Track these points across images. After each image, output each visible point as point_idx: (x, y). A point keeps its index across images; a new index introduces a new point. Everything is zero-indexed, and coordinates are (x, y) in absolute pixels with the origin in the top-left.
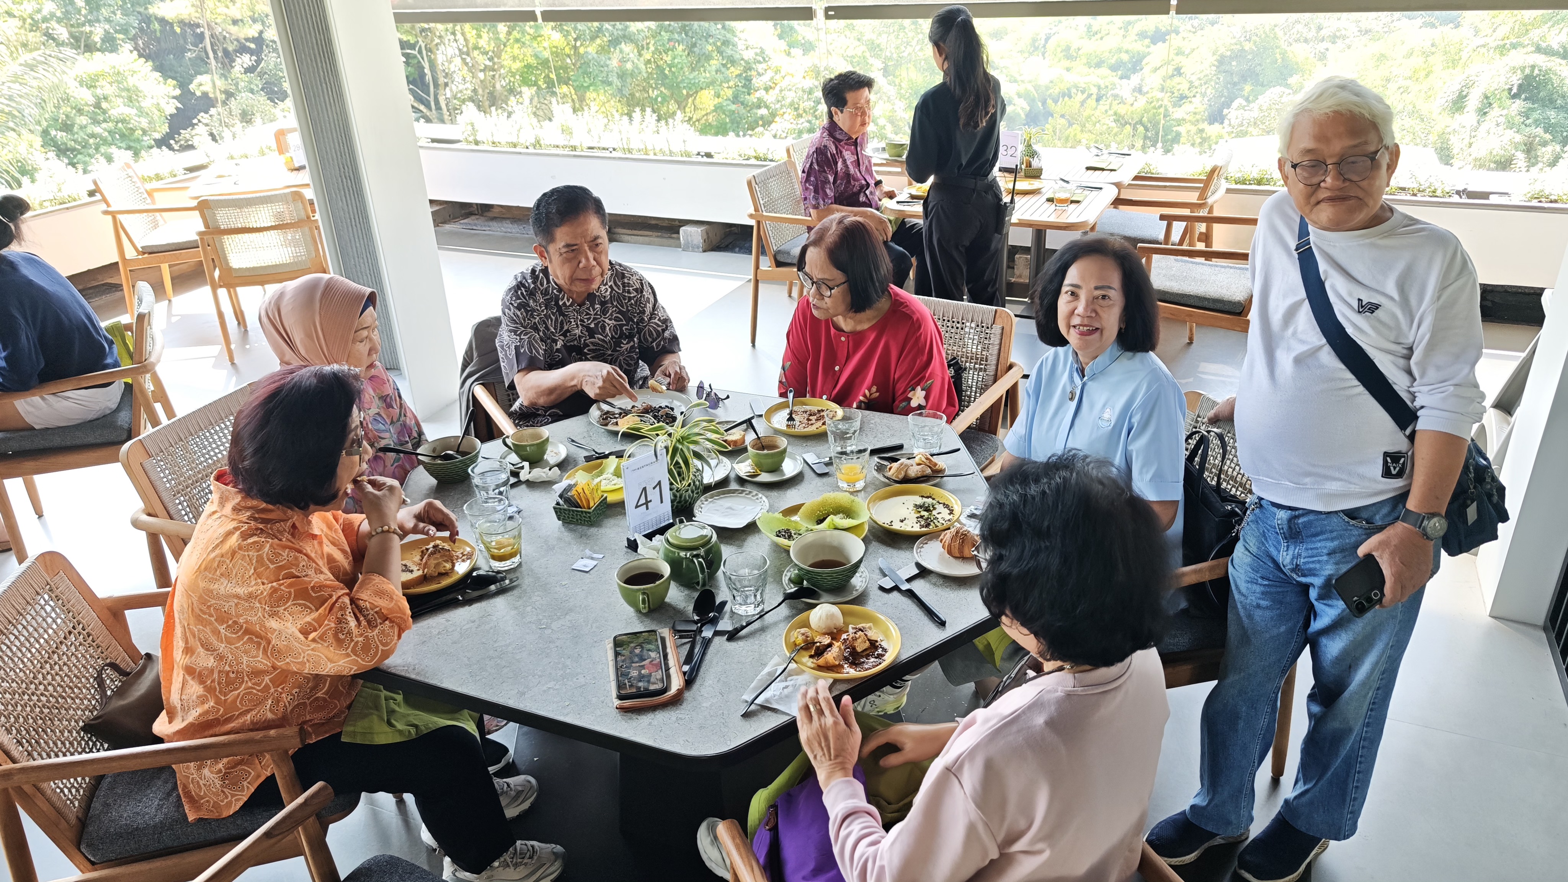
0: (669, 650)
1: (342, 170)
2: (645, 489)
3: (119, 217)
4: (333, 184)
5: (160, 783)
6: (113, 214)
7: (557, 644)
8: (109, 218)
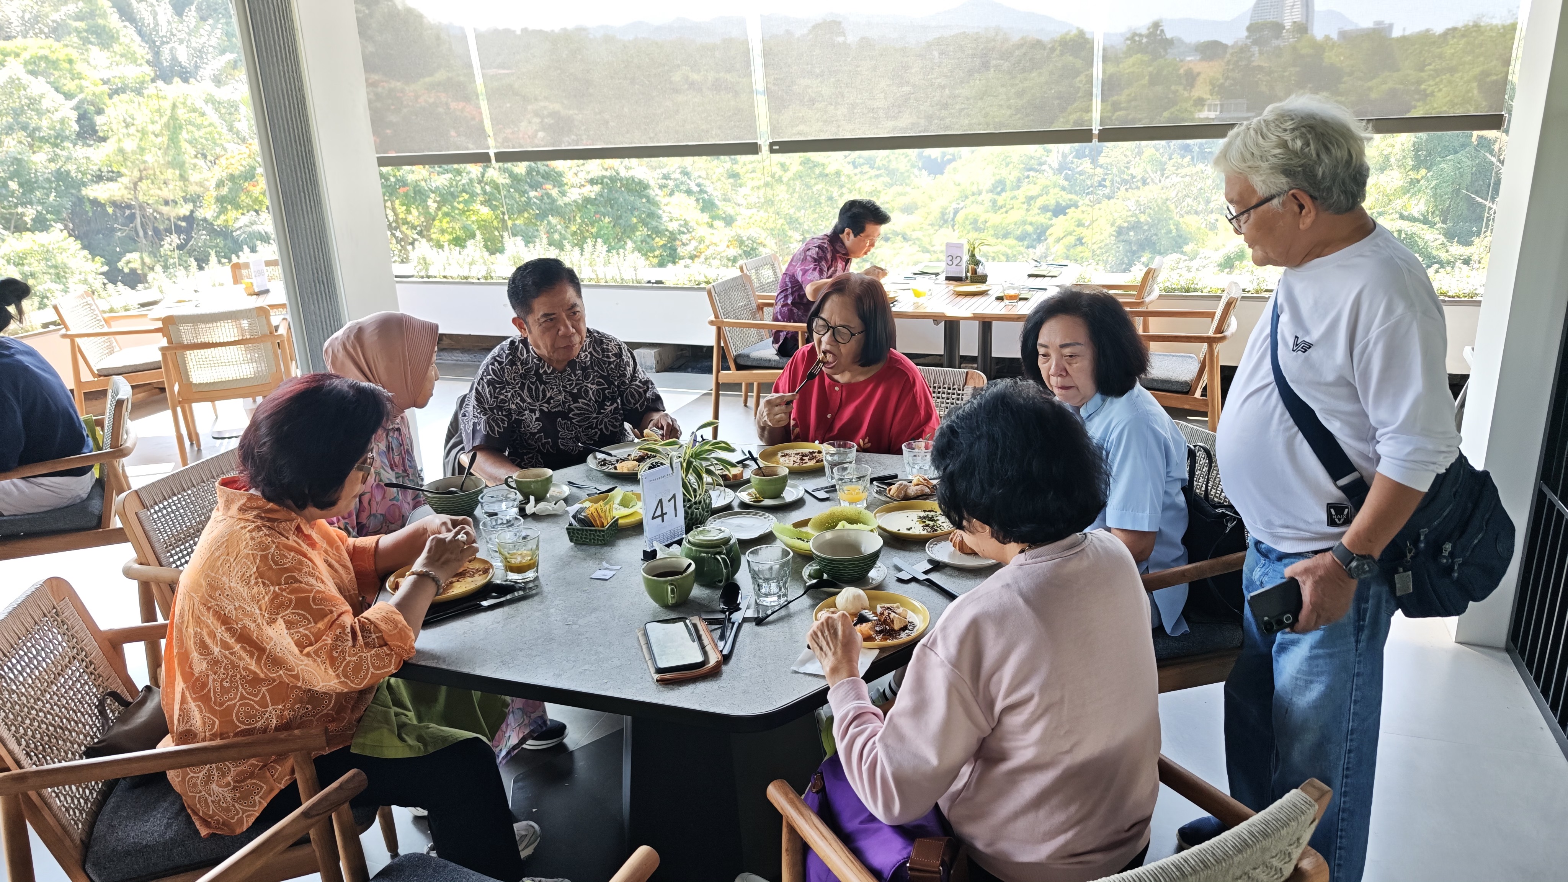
0: (702, 632)
1: (316, 275)
2: (661, 501)
3: (78, 340)
4: (306, 289)
5: (165, 805)
6: (72, 338)
7: (587, 635)
8: (68, 341)
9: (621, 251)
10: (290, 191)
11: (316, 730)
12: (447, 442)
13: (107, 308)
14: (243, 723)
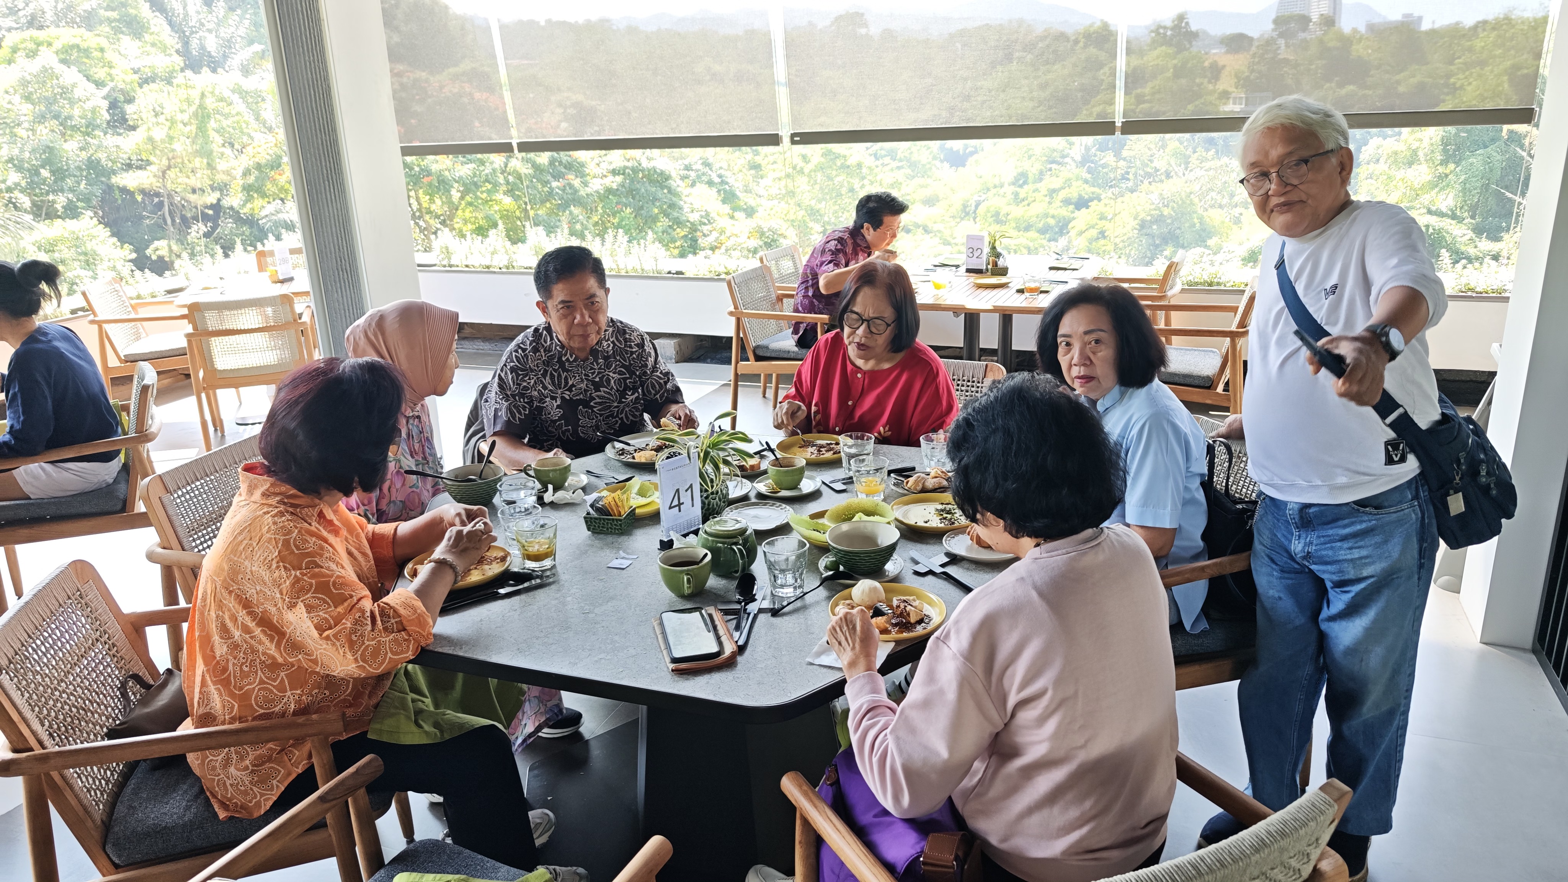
0: (717, 622)
1: (339, 263)
2: (678, 490)
3: (105, 326)
4: (330, 277)
5: (185, 787)
6: (100, 324)
7: (603, 624)
8: (96, 327)
9: (642, 241)
10: (315, 180)
11: (333, 715)
12: (467, 430)
13: (134, 295)
14: (261, 707)
